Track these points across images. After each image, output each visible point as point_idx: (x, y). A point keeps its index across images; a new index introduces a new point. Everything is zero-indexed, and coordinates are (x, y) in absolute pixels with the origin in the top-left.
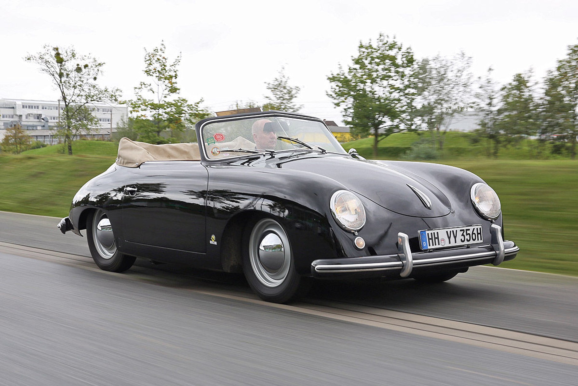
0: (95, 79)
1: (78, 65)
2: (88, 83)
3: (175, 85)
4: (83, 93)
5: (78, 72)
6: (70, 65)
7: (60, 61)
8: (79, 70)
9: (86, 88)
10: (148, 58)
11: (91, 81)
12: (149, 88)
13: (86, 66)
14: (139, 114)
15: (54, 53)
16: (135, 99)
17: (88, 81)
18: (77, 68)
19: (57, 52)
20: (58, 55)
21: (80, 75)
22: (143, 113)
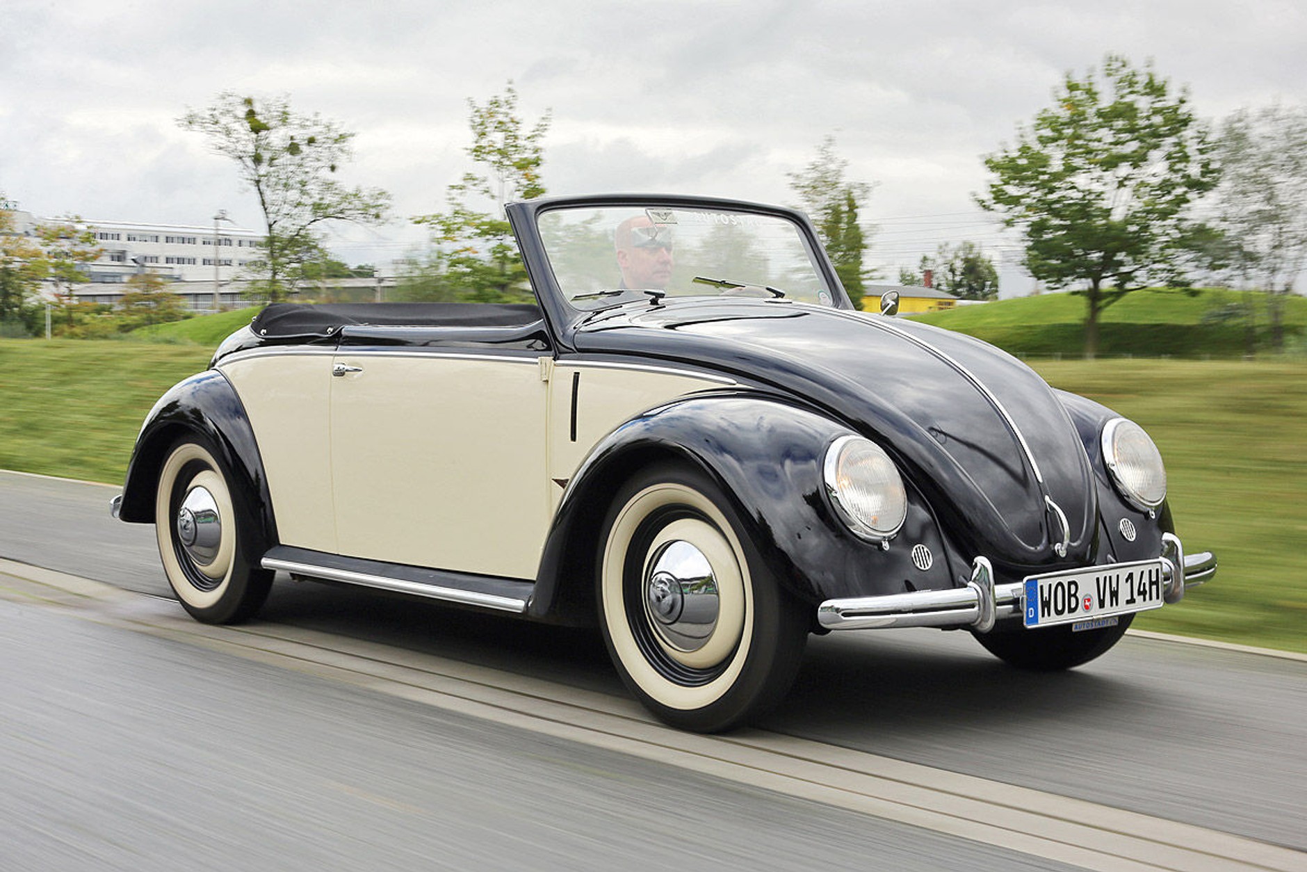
0: (333, 168)
1: (292, 138)
2: (317, 178)
3: (538, 181)
4: (305, 200)
5: (292, 154)
6: (277, 138)
7: (257, 128)
8: (293, 149)
9: (313, 188)
10: (478, 120)
11: (325, 174)
12: (482, 187)
13: (311, 141)
14: (457, 246)
15: (242, 111)
16: (447, 211)
17: (320, 174)
18: (290, 145)
19: (249, 108)
20: (251, 114)
21: (297, 159)
22: (468, 243)
